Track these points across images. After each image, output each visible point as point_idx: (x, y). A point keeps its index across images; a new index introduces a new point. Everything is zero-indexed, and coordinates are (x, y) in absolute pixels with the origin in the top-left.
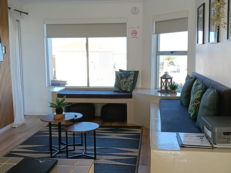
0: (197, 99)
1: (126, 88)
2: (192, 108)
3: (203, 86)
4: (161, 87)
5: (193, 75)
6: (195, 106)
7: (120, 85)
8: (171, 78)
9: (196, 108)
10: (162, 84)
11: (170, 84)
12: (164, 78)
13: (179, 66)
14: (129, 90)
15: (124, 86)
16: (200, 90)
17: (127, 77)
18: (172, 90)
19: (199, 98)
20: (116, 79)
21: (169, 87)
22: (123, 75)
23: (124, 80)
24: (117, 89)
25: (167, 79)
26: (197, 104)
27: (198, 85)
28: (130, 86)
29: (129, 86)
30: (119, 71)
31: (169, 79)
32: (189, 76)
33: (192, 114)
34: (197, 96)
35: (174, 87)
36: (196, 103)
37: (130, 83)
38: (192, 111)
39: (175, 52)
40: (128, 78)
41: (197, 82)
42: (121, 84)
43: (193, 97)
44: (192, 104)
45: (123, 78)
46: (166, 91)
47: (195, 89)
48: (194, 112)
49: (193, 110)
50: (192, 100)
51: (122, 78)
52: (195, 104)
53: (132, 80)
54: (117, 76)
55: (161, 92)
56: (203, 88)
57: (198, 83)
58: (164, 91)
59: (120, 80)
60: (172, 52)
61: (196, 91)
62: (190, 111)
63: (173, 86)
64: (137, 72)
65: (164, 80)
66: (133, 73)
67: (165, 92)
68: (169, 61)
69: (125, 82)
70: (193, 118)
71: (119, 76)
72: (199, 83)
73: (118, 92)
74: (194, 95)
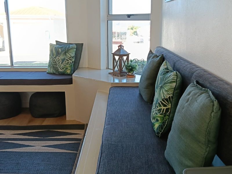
0: (167, 100)
1: (65, 69)
2: (156, 114)
3: (177, 76)
4: (114, 68)
5: (157, 51)
6: (163, 112)
7: (56, 65)
8: (128, 55)
9: (165, 116)
10: (115, 64)
11: (126, 63)
12: (117, 55)
13: (143, 36)
14: (69, 72)
15: (62, 65)
16: (171, 82)
17: (65, 52)
18: (129, 72)
19: (170, 97)
20: (50, 55)
21: (124, 68)
22: (60, 50)
23: (62, 57)
24: (52, 71)
25: (121, 56)
26: (166, 109)
27: (168, 72)
28: (71, 66)
29: (68, 65)
30: (55, 43)
31: (125, 55)
32: (153, 53)
33: (157, 125)
34: (165, 93)
35: (131, 69)
36: (165, 106)
37: (70, 61)
38: (157, 120)
39: (133, 15)
40: (67, 54)
41: (166, 67)
42: (57, 63)
43: (160, 94)
44: (158, 107)
45: (60, 54)
46: (121, 74)
47: (162, 80)
48: (160, 121)
49: (159, 119)
50: (157, 100)
51: (58, 54)
52: (163, 108)
53: (72, 57)
54: (51, 51)
55: (114, 74)
56: (178, 79)
57: (167, 69)
58: (117, 74)
59: (55, 57)
60: (129, 16)
61: (165, 84)
62: (154, 118)
63: (129, 66)
64: (81, 45)
65: (117, 58)
66: (75, 46)
67: (119, 76)
68: (133, 31)
69: (63, 60)
70: (158, 133)
71: (54, 51)
72: (170, 68)
73: (54, 74)
74: (161, 91)
